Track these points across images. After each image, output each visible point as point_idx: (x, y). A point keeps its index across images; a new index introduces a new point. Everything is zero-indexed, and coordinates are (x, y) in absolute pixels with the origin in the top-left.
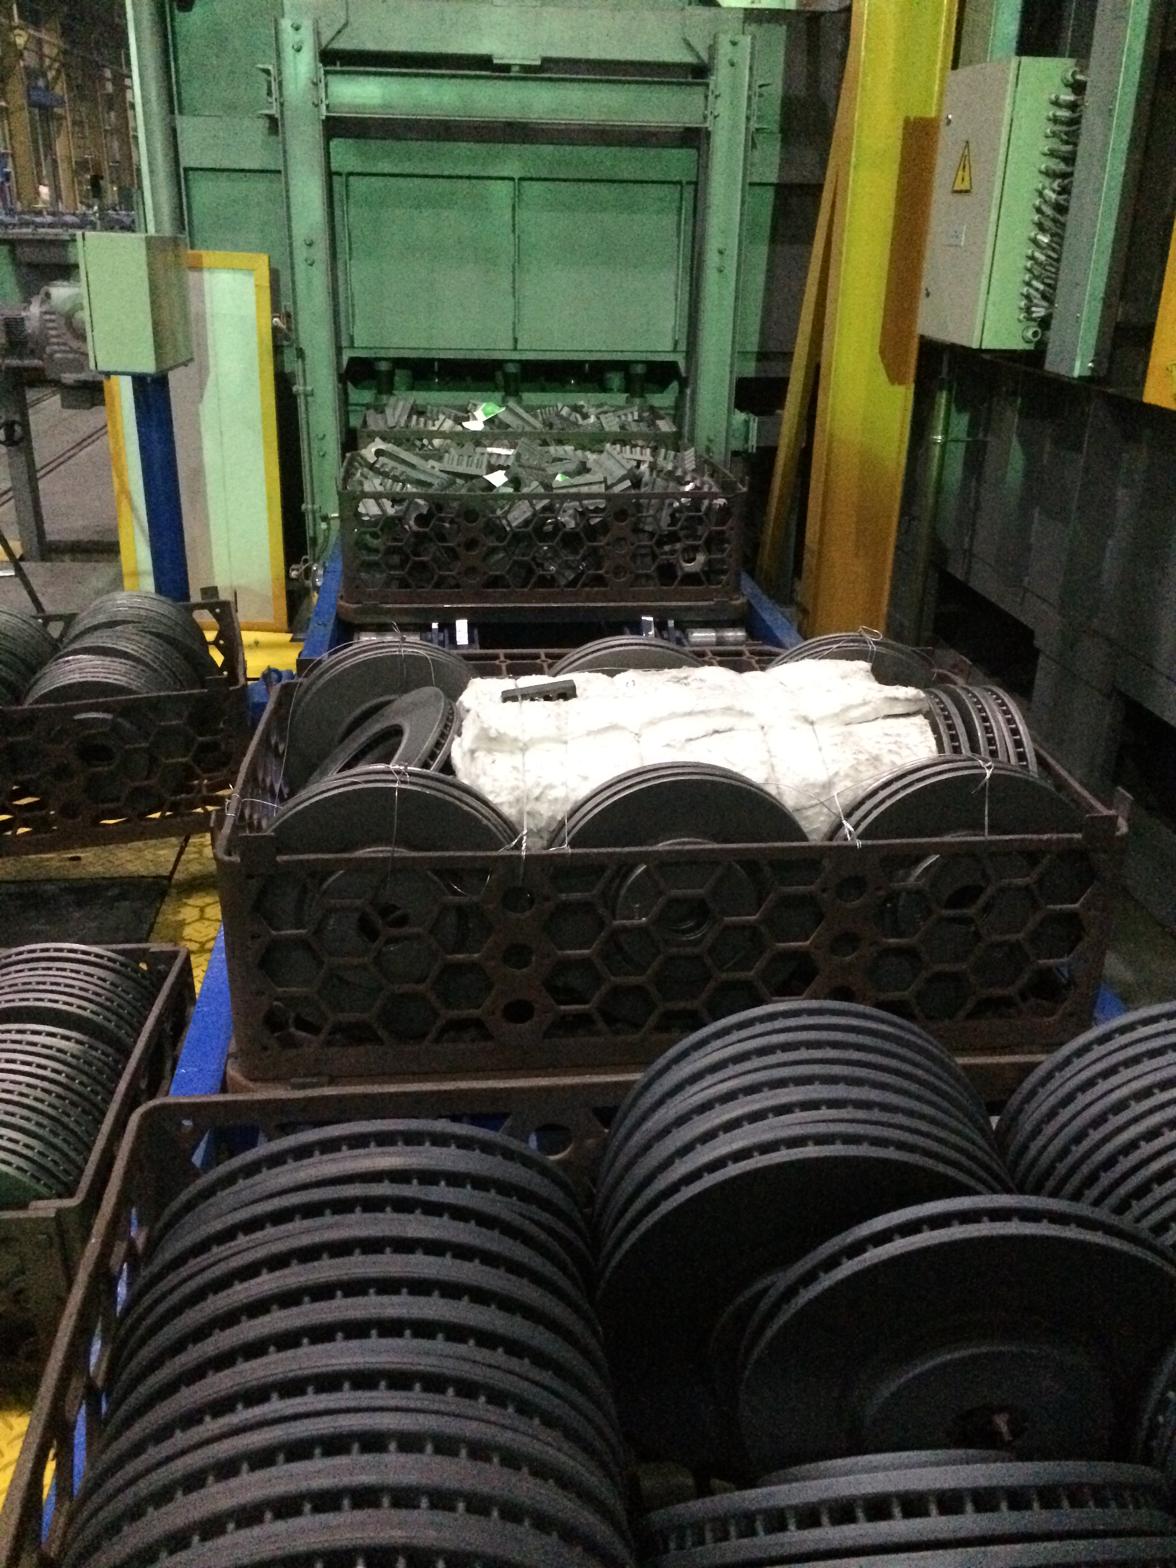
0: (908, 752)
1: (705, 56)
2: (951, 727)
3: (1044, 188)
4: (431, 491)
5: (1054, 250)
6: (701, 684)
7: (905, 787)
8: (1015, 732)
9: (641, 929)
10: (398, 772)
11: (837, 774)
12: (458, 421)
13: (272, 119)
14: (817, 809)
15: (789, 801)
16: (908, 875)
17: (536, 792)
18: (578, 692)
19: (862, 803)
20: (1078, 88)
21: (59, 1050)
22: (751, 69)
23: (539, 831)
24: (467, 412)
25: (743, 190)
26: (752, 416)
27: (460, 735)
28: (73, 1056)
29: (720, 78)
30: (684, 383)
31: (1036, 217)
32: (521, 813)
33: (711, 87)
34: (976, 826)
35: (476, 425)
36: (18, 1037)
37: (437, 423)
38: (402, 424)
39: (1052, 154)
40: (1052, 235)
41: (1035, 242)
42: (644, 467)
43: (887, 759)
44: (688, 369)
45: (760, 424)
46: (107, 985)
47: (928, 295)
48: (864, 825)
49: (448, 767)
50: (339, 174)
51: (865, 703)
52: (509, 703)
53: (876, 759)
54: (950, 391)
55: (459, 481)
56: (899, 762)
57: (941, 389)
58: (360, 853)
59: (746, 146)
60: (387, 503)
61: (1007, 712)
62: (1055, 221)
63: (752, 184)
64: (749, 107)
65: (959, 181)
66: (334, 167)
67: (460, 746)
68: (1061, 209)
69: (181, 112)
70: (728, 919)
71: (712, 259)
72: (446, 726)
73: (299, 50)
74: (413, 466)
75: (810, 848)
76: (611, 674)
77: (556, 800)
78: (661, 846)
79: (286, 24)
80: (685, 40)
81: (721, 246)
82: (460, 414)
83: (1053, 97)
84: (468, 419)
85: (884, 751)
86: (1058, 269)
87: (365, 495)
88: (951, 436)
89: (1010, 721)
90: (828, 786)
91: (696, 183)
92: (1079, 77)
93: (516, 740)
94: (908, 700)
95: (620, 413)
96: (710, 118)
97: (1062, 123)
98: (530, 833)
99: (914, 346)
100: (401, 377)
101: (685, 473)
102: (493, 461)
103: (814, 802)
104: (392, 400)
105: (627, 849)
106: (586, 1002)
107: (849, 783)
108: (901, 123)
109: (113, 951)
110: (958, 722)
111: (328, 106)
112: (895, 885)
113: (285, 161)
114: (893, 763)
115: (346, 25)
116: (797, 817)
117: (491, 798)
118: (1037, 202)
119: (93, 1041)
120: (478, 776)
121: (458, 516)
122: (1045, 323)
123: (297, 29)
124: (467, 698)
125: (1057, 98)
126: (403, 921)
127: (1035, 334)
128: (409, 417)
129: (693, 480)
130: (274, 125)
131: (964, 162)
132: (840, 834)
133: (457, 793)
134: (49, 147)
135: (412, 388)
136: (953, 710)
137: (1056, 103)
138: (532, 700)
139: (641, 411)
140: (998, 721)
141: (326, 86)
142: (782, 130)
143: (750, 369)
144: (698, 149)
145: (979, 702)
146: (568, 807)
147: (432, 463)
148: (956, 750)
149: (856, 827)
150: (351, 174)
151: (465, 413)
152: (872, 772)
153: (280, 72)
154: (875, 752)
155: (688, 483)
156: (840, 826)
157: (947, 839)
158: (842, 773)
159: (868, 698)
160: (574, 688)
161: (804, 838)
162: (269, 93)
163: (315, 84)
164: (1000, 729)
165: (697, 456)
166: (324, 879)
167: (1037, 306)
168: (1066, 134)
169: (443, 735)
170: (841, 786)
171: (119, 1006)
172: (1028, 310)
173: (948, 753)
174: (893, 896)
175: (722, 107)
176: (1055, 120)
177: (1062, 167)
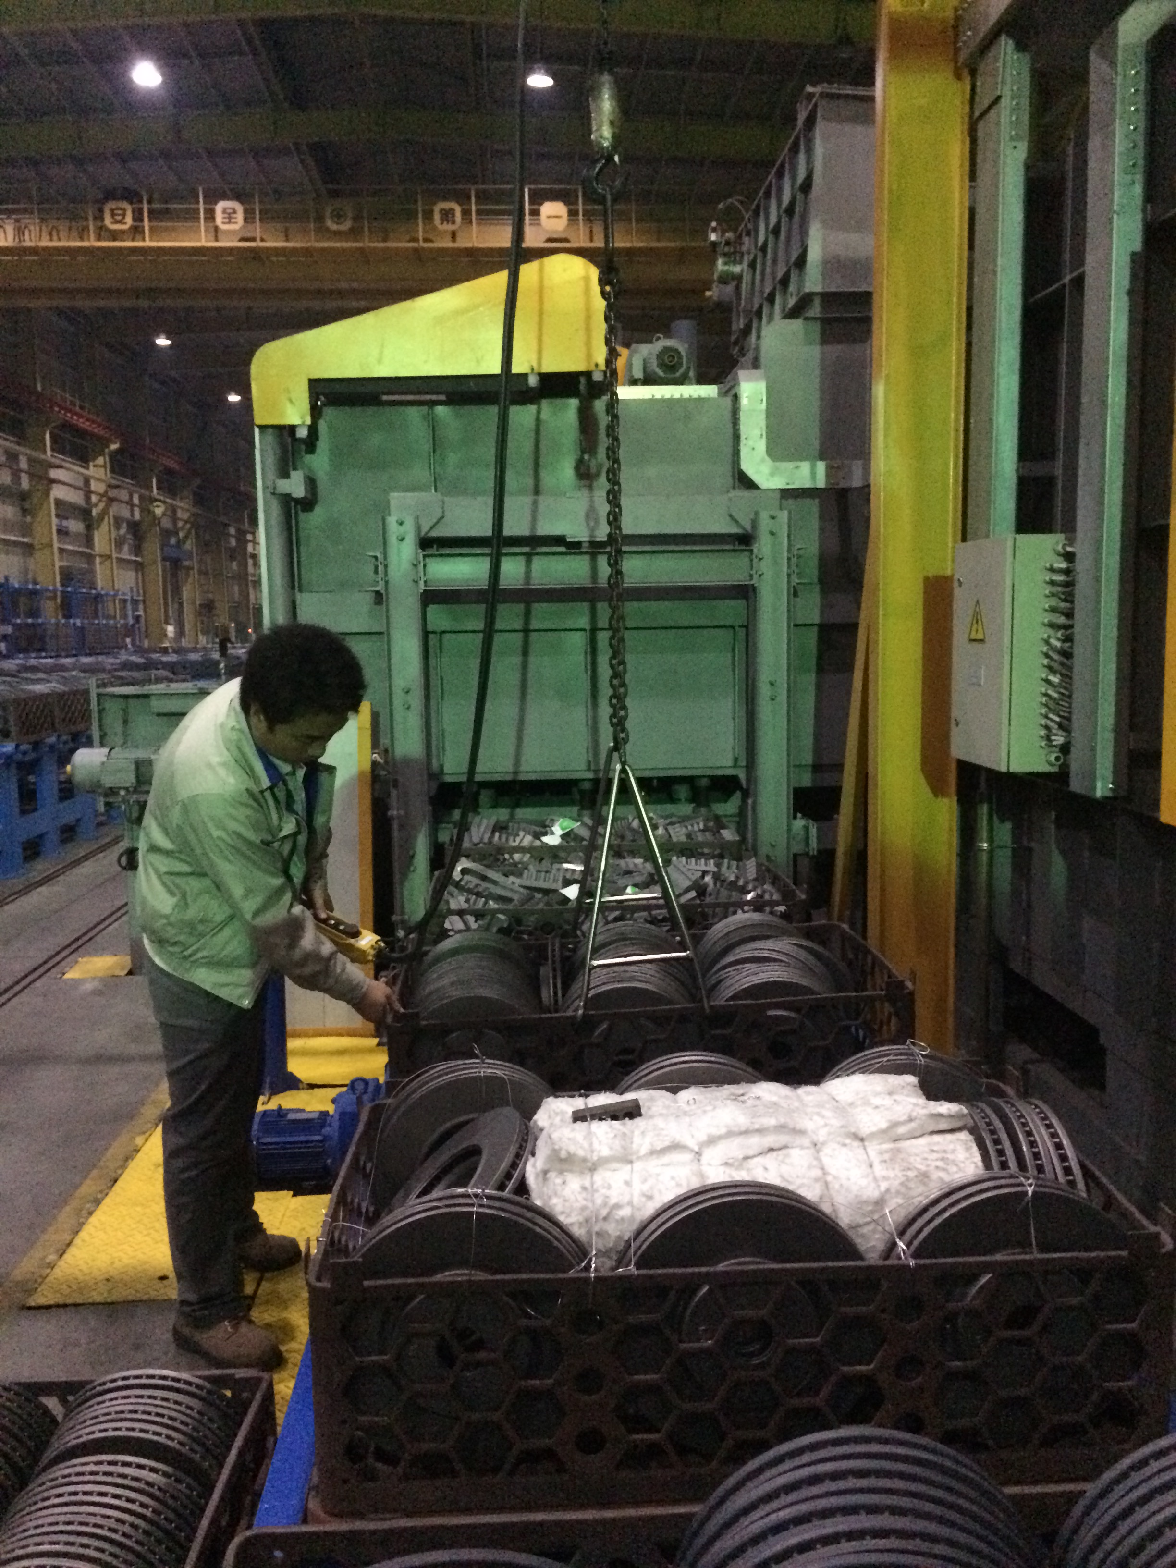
0: (955, 1169)
1: (748, 527)
2: (997, 1142)
3: (1049, 637)
4: (510, 907)
5: (1065, 688)
6: (758, 1102)
7: (952, 1205)
8: (1059, 1146)
9: (708, 1352)
10: (476, 1196)
11: (888, 1191)
12: (537, 836)
13: (378, 593)
14: (871, 1227)
15: (845, 1219)
16: (964, 1295)
17: (604, 1212)
18: (643, 1111)
19: (913, 1220)
20: (1069, 557)
21: (148, 1483)
22: (789, 536)
23: (607, 1251)
24: (545, 826)
25: (789, 632)
26: (811, 822)
27: (533, 1154)
28: (160, 1489)
29: (764, 546)
30: (746, 794)
31: (1046, 661)
32: (589, 1233)
33: (755, 551)
34: (1024, 1245)
35: (553, 839)
36: (111, 1469)
37: (518, 839)
38: (486, 840)
39: (1053, 610)
40: (1062, 675)
41: (1047, 681)
42: (708, 879)
43: (935, 1175)
44: (749, 780)
45: (818, 830)
46: (194, 1414)
47: (957, 724)
48: (916, 1243)
49: (522, 1188)
50: (433, 632)
51: (911, 1120)
52: (579, 1123)
53: (924, 1177)
54: (990, 802)
55: (538, 896)
56: (947, 1178)
57: (981, 802)
58: (439, 1277)
59: (789, 595)
60: (471, 919)
61: (1049, 1126)
62: (1062, 664)
63: (796, 625)
64: (789, 567)
65: (973, 633)
66: (430, 628)
67: (534, 1166)
68: (1067, 655)
69: (300, 591)
70: (791, 1342)
71: (764, 691)
72: (521, 1147)
73: (402, 540)
74: (495, 883)
75: (869, 1268)
76: (674, 1091)
77: (623, 1219)
78: (721, 1267)
79: (392, 521)
80: (731, 516)
81: (772, 680)
82: (538, 829)
83: (1048, 565)
84: (545, 834)
85: (932, 1168)
86: (1070, 704)
87: (451, 912)
88: (995, 844)
89: (1054, 1135)
90: (880, 1203)
91: (747, 627)
92: (1069, 549)
93: (584, 1160)
94: (951, 1116)
95: (686, 824)
96: (755, 577)
97: (1059, 585)
98: (599, 1253)
99: (953, 766)
100: (485, 797)
101: (747, 883)
102: (568, 876)
103: (868, 1219)
104: (477, 820)
105: (690, 1270)
106: (658, 1431)
107: (900, 1201)
108: (921, 580)
109: (200, 1377)
110: (1004, 1136)
111: (425, 582)
112: (951, 1306)
113: (388, 623)
114: (941, 1179)
115: (442, 517)
116: (852, 1234)
117: (562, 1218)
118: (1045, 649)
119: (179, 1474)
120: (550, 1198)
121: (536, 929)
122: (1065, 749)
123: (401, 523)
124: (541, 1118)
125: (1051, 566)
126: (479, 1345)
127: (1057, 759)
128: (493, 832)
129: (754, 889)
130: (379, 598)
131: (977, 618)
132: (894, 1253)
133: (529, 1215)
134: (177, 591)
135: (495, 806)
136: (998, 1124)
137: (1052, 570)
138: (601, 1119)
139: (706, 820)
140: (1042, 1135)
141: (425, 566)
142: (821, 581)
143: (806, 780)
144: (747, 599)
145: (1022, 1116)
146: (635, 1227)
147: (512, 879)
148: (1004, 1165)
149: (908, 1245)
150: (444, 632)
151: (544, 829)
152: (921, 1189)
153: (385, 558)
154: (923, 1168)
155: (749, 892)
156: (894, 1245)
157: (999, 1257)
158: (893, 1191)
159: (914, 1114)
160: (638, 1107)
161: (860, 1257)
162: (376, 572)
163: (415, 565)
164: (1044, 1143)
165: (759, 865)
166: (406, 1304)
167: (1056, 735)
168: (1063, 593)
169: (518, 1156)
170: (894, 1202)
171: (205, 1436)
172: (1048, 738)
173: (996, 1170)
174: (951, 1318)
175: (765, 567)
176: (1052, 583)
177: (1062, 620)
